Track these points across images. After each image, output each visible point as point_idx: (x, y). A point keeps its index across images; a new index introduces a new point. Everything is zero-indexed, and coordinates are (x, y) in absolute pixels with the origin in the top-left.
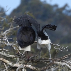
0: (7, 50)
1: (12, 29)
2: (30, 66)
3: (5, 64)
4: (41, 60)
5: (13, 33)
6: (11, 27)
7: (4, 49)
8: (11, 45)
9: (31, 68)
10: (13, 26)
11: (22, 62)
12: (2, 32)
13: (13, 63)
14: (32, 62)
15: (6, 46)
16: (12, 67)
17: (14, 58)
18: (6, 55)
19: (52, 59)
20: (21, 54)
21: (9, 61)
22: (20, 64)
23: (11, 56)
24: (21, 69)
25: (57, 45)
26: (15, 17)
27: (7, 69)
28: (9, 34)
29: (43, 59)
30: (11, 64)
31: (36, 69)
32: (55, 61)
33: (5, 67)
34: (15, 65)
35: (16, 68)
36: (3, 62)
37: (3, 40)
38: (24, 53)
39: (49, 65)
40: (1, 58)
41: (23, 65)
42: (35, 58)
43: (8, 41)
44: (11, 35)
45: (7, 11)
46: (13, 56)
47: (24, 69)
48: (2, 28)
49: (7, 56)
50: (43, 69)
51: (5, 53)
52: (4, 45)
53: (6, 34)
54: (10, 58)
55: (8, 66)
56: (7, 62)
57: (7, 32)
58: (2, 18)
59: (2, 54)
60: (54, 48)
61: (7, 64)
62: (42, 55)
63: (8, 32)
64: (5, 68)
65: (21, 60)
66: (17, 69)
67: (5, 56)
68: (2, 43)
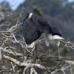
0: (14, 48)
1: (19, 25)
2: (39, 65)
3: (11, 63)
4: (51, 59)
5: (20, 30)
6: (18, 23)
7: (10, 47)
8: (18, 42)
9: (40, 67)
10: (19, 22)
11: (30, 61)
12: (8, 28)
13: (20, 62)
14: (41, 61)
15: (12, 43)
16: (20, 66)
17: (21, 56)
18: (13, 53)
19: (63, 57)
20: (29, 53)
21: (16, 60)
22: (28, 63)
23: (18, 54)
24: (29, 68)
25: (68, 42)
26: (22, 12)
27: (14, 68)
28: (16, 31)
29: (53, 58)
30: (18, 63)
31: (46, 69)
32: (67, 60)
33: (12, 66)
34: (23, 64)
35: (24, 67)
36: (10, 61)
37: (10, 36)
38: (32, 51)
39: (60, 64)
40: (8, 57)
41: (31, 64)
42: (44, 56)
43: (15, 37)
44: (18, 31)
45: (14, 5)
46: (21, 54)
47: (32, 68)
48: (8, 24)
49: (14, 55)
50: (53, 68)
51: (11, 51)
52: (10, 43)
53: (13, 30)
54: (17, 56)
55: (16, 65)
56: (14, 60)
57: (13, 28)
58: (8, 13)
59: (9, 52)
60: (65, 45)
61: (14, 63)
62: (51, 54)
63: (15, 29)
64: (12, 68)
65: (30, 59)
66: (25, 69)
67: (12, 55)
68: (9, 41)
